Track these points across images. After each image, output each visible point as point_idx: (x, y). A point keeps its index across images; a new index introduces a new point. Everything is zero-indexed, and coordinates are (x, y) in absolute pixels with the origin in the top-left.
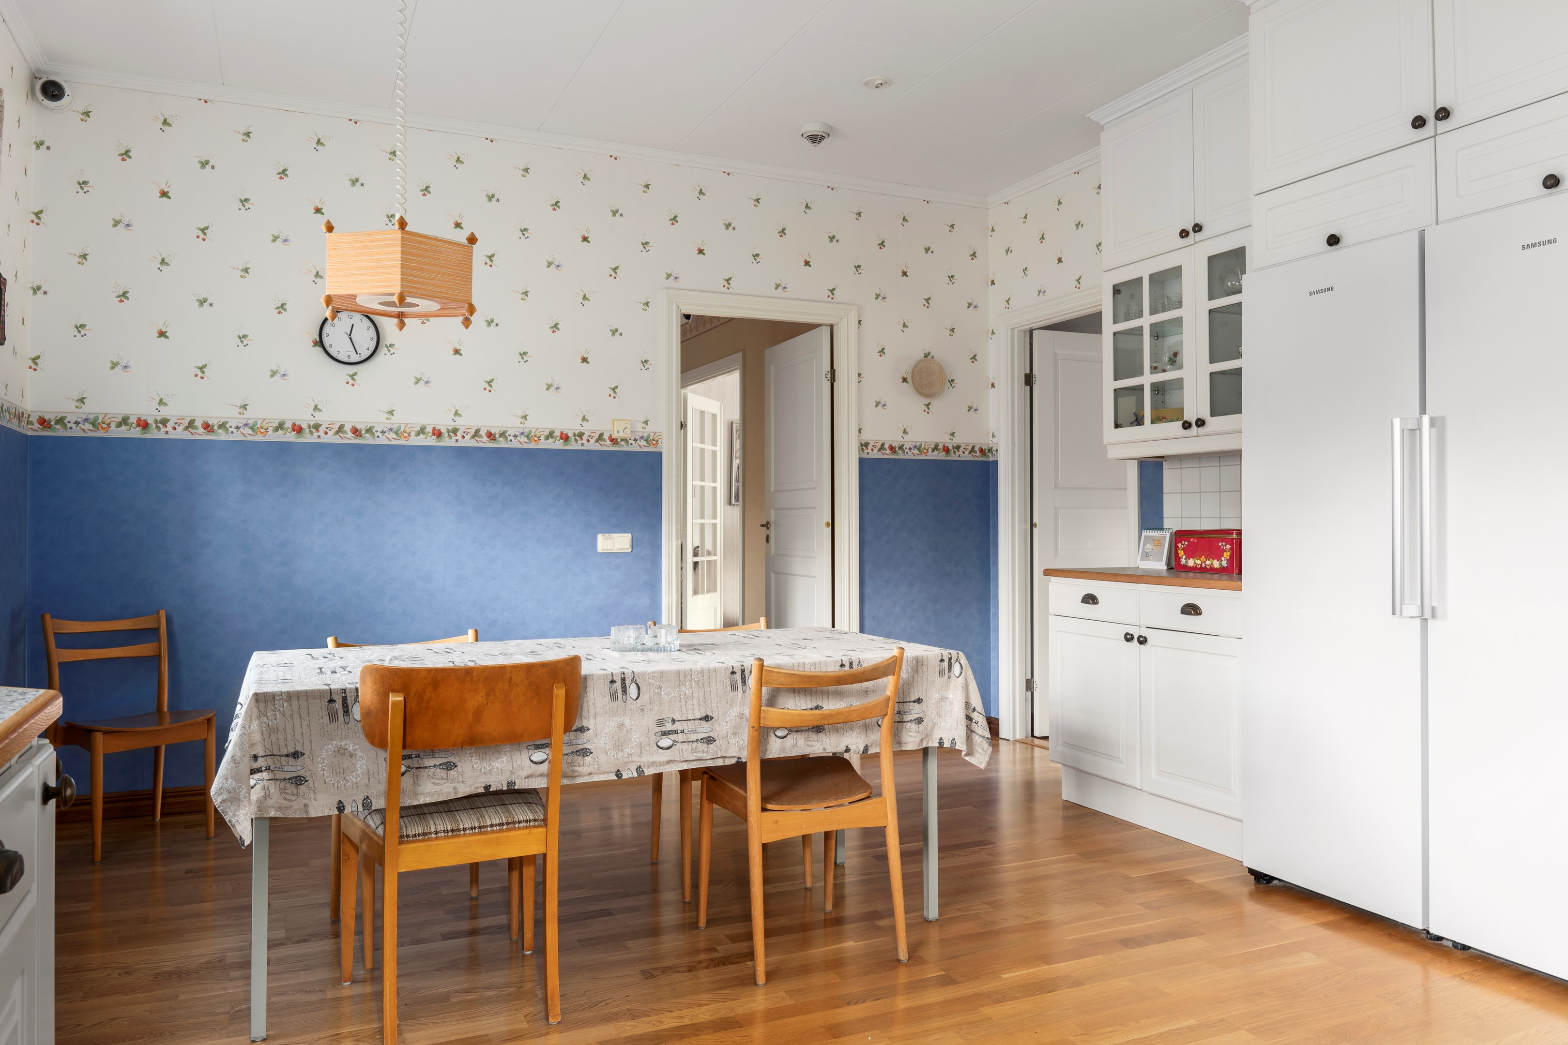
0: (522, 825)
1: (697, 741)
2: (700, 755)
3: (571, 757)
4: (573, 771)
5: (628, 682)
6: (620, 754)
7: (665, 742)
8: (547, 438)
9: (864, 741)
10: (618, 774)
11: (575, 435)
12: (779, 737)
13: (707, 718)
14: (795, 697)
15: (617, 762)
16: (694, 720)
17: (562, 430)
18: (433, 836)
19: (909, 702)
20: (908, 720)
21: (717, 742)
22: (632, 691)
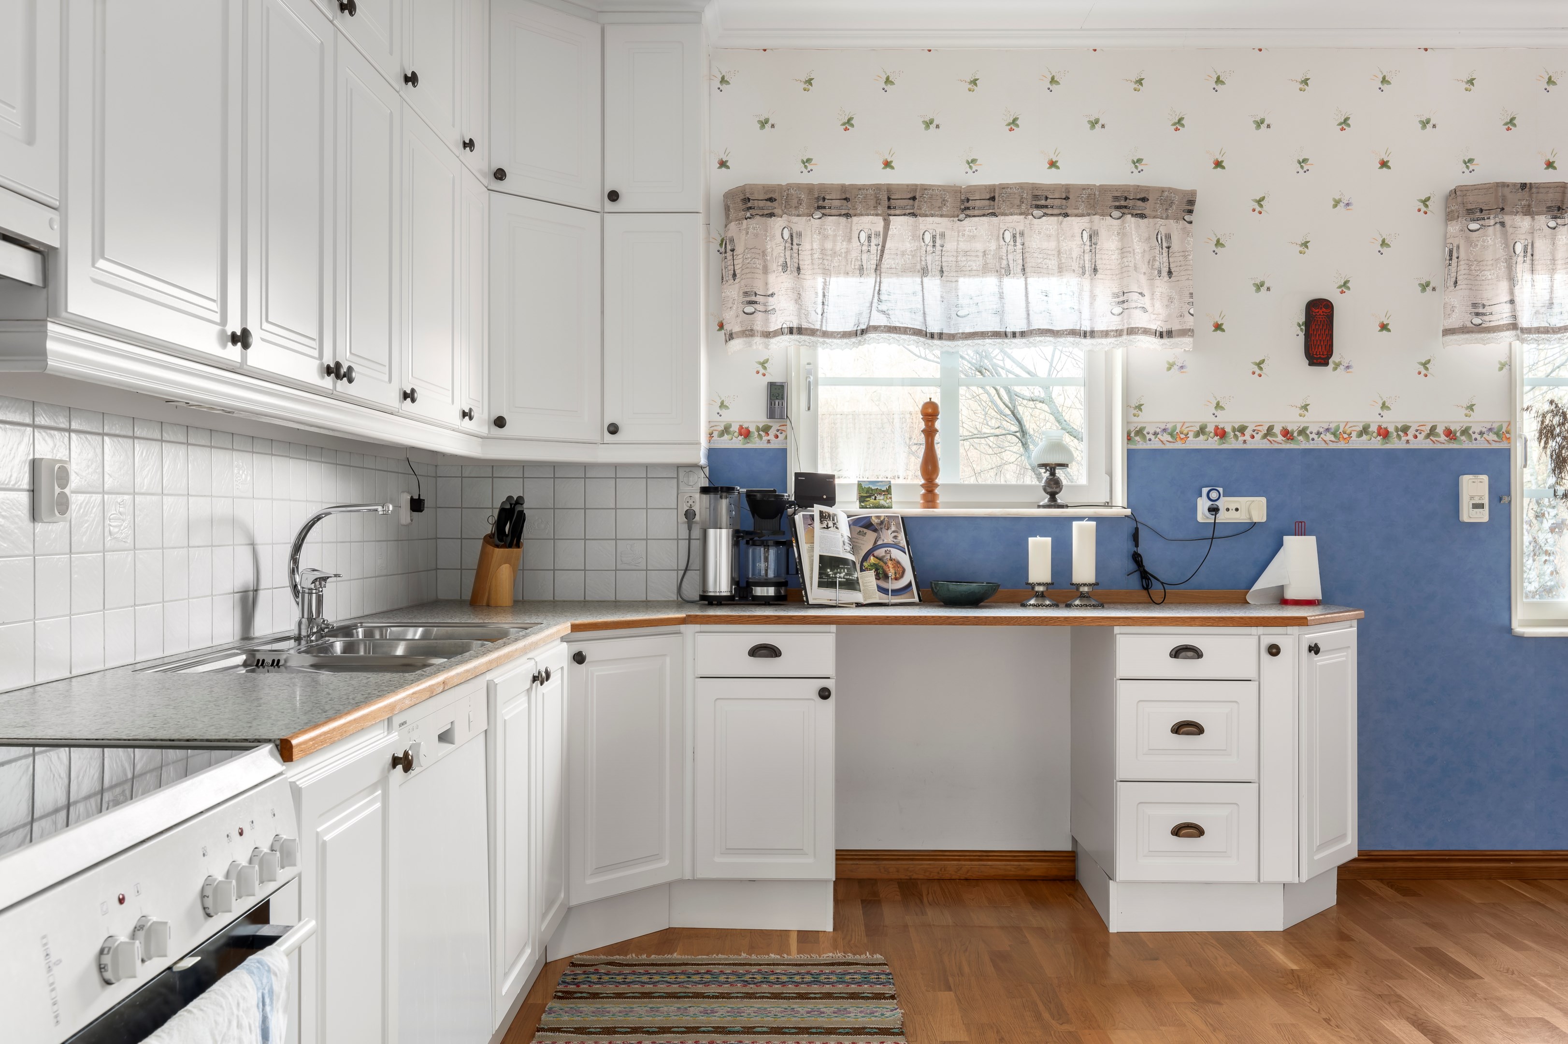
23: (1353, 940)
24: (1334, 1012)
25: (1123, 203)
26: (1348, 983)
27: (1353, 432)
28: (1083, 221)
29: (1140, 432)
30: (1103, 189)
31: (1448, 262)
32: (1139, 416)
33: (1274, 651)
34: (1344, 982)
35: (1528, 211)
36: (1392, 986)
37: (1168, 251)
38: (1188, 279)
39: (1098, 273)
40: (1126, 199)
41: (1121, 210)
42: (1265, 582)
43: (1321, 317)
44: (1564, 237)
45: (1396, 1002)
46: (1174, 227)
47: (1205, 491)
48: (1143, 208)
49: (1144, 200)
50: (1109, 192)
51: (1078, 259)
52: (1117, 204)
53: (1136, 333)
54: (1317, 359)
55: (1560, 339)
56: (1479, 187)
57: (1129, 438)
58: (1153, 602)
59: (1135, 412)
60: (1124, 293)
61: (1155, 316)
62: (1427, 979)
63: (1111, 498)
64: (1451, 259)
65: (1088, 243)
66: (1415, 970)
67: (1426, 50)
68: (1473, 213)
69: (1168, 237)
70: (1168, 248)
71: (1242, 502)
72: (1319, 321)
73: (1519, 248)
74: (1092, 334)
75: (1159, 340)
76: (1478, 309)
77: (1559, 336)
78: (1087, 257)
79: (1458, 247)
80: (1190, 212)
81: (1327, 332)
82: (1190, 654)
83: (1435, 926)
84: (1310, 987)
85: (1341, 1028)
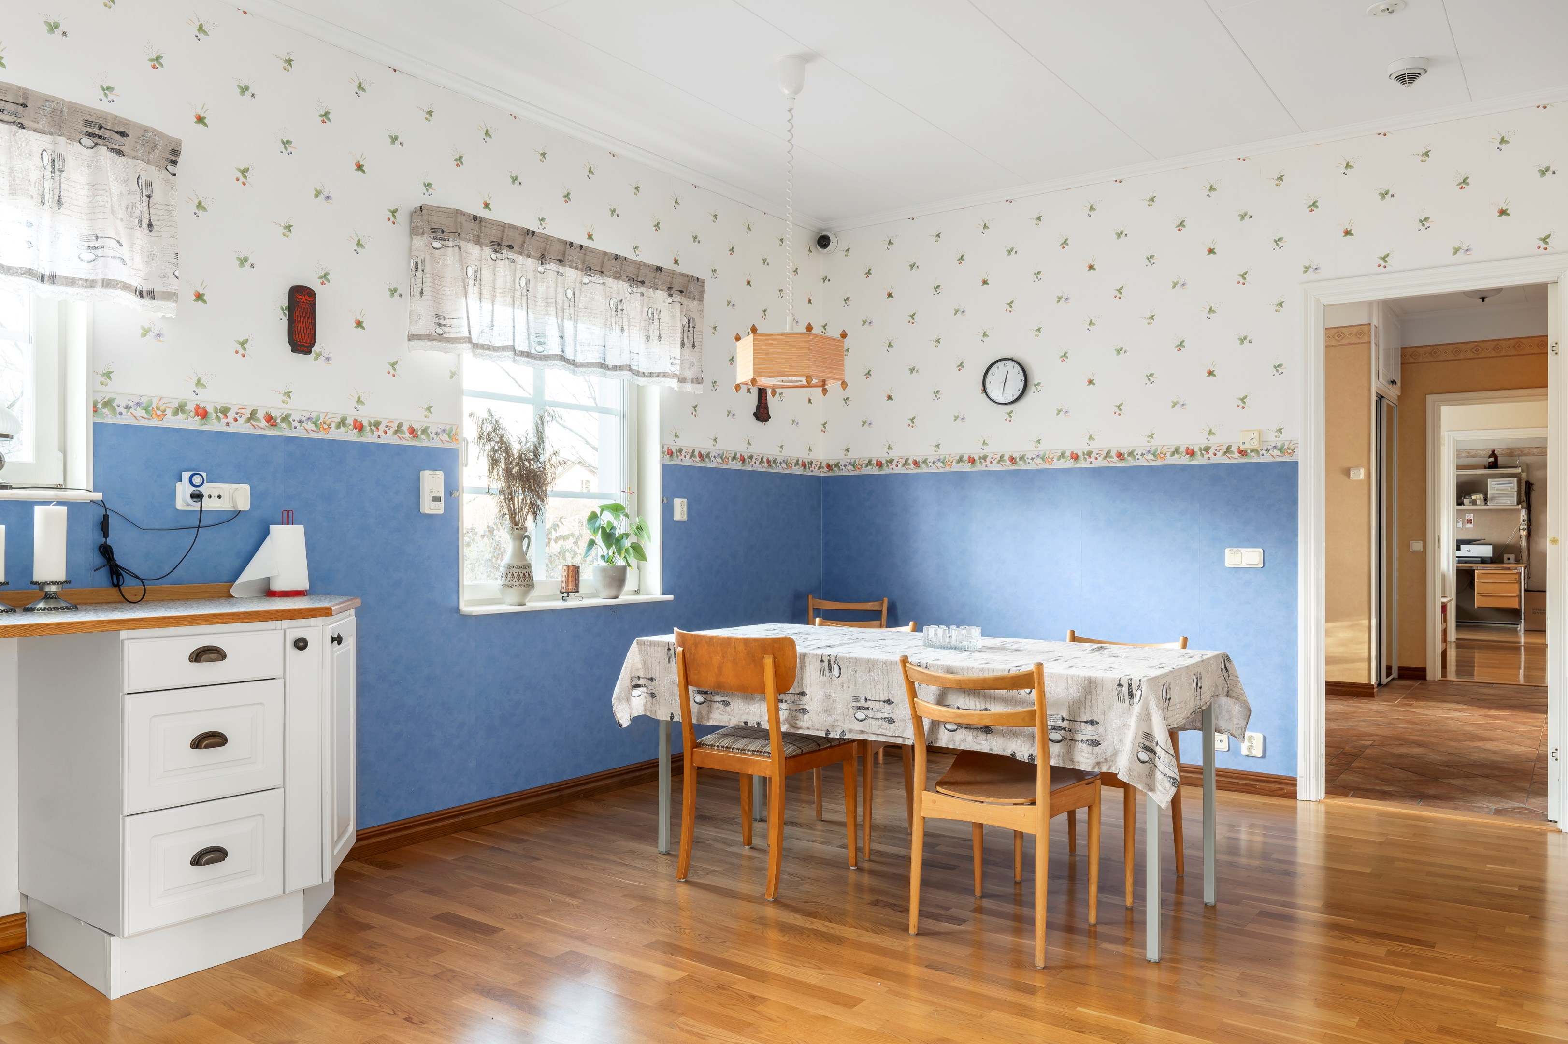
0: (765, 754)
1: (881, 719)
2: (884, 731)
3: (795, 713)
4: (796, 723)
5: (832, 662)
6: (828, 718)
7: (861, 715)
8: (1173, 454)
9: (1028, 750)
10: (828, 732)
11: (1201, 450)
12: (948, 730)
13: (889, 702)
14: (965, 697)
15: (826, 723)
16: (879, 701)
17: (1188, 446)
18: (716, 748)
19: (1080, 721)
20: (1079, 740)
21: (896, 724)
22: (836, 669)
23: (373, 927)
24: (409, 1009)
25: (96, 131)
26: (400, 973)
27: (332, 423)
28: (41, 139)
29: (108, 404)
30: (74, 108)
31: (413, 273)
32: (107, 385)
33: (301, 644)
34: (396, 973)
35: (478, 241)
36: (439, 963)
37: (149, 201)
38: (173, 237)
39: (63, 206)
40: (101, 127)
41: (93, 139)
42: (252, 573)
43: (304, 304)
44: (501, 270)
45: (454, 977)
46: (157, 176)
47: (186, 475)
48: (121, 144)
49: (122, 134)
50: (80, 113)
51: (37, 184)
52: (89, 130)
53: (114, 287)
54: (301, 346)
55: (499, 357)
56: (442, 210)
57: (95, 411)
58: (127, 601)
59: (103, 379)
60: (97, 237)
61: (136, 271)
62: (462, 945)
63: (65, 480)
64: (416, 271)
65: (49, 167)
66: (446, 940)
67: (395, 70)
68: (436, 232)
69: (149, 184)
70: (149, 197)
71: (225, 488)
72: (302, 308)
73: (470, 272)
74: (53, 279)
75: (138, 299)
76: (440, 320)
77: (498, 354)
78: (47, 184)
79: (423, 261)
80: (174, 163)
81: (310, 321)
82: (213, 656)
83: (432, 892)
84: (369, 990)
85: (427, 1023)
